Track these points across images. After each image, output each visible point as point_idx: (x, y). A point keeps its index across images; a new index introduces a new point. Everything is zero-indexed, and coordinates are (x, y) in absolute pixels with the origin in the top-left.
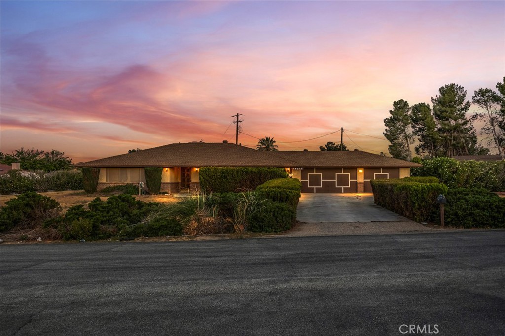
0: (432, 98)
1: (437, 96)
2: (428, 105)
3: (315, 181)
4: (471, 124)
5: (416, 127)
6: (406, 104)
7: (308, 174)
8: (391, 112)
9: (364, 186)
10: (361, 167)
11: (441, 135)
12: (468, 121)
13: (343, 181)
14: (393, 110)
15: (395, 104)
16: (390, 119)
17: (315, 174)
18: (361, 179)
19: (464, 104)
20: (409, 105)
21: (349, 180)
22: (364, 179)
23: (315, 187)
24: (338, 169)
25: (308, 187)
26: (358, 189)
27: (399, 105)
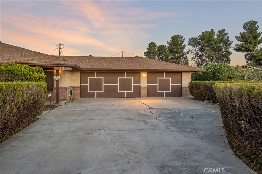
0: (168, 42)
1: (170, 41)
2: (165, 45)
3: (96, 85)
4: (186, 56)
5: (159, 57)
6: (155, 44)
7: (89, 78)
8: (147, 48)
9: (148, 91)
10: (144, 71)
11: (173, 61)
12: (185, 54)
13: (126, 85)
14: (148, 48)
15: (150, 44)
16: (147, 53)
17: (96, 78)
18: (144, 83)
19: (182, 46)
20: (157, 45)
21: (133, 85)
22: (148, 84)
23: (96, 92)
24: (121, 72)
25: (89, 92)
26: (142, 93)
27: (151, 45)
